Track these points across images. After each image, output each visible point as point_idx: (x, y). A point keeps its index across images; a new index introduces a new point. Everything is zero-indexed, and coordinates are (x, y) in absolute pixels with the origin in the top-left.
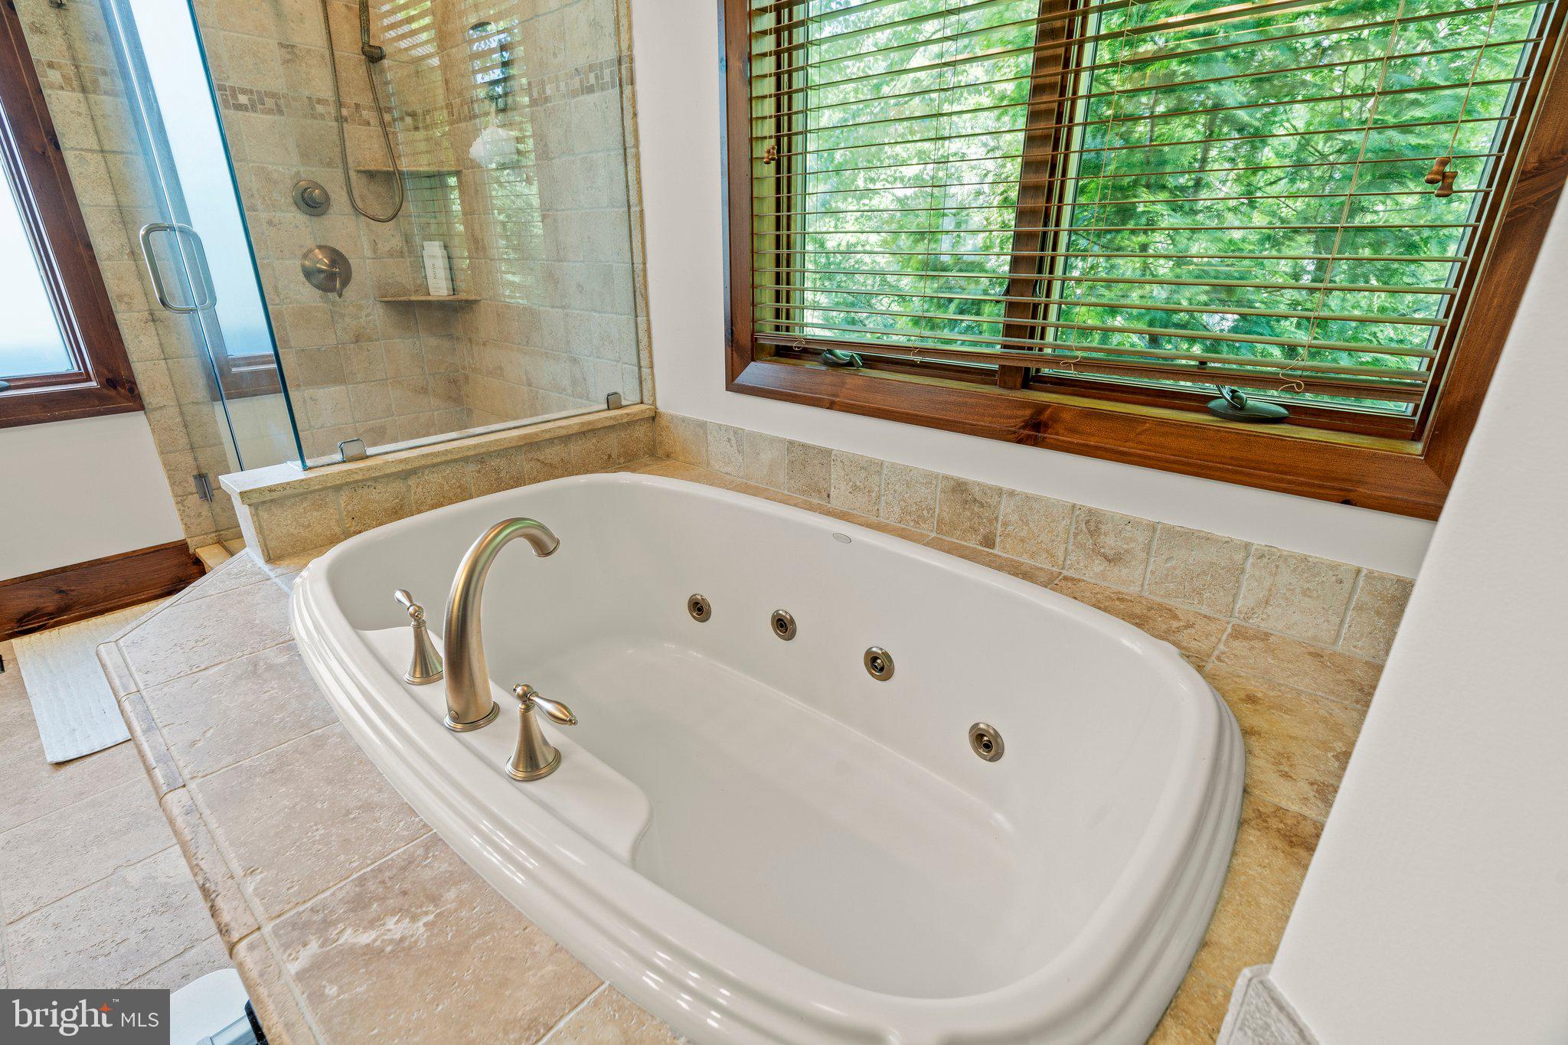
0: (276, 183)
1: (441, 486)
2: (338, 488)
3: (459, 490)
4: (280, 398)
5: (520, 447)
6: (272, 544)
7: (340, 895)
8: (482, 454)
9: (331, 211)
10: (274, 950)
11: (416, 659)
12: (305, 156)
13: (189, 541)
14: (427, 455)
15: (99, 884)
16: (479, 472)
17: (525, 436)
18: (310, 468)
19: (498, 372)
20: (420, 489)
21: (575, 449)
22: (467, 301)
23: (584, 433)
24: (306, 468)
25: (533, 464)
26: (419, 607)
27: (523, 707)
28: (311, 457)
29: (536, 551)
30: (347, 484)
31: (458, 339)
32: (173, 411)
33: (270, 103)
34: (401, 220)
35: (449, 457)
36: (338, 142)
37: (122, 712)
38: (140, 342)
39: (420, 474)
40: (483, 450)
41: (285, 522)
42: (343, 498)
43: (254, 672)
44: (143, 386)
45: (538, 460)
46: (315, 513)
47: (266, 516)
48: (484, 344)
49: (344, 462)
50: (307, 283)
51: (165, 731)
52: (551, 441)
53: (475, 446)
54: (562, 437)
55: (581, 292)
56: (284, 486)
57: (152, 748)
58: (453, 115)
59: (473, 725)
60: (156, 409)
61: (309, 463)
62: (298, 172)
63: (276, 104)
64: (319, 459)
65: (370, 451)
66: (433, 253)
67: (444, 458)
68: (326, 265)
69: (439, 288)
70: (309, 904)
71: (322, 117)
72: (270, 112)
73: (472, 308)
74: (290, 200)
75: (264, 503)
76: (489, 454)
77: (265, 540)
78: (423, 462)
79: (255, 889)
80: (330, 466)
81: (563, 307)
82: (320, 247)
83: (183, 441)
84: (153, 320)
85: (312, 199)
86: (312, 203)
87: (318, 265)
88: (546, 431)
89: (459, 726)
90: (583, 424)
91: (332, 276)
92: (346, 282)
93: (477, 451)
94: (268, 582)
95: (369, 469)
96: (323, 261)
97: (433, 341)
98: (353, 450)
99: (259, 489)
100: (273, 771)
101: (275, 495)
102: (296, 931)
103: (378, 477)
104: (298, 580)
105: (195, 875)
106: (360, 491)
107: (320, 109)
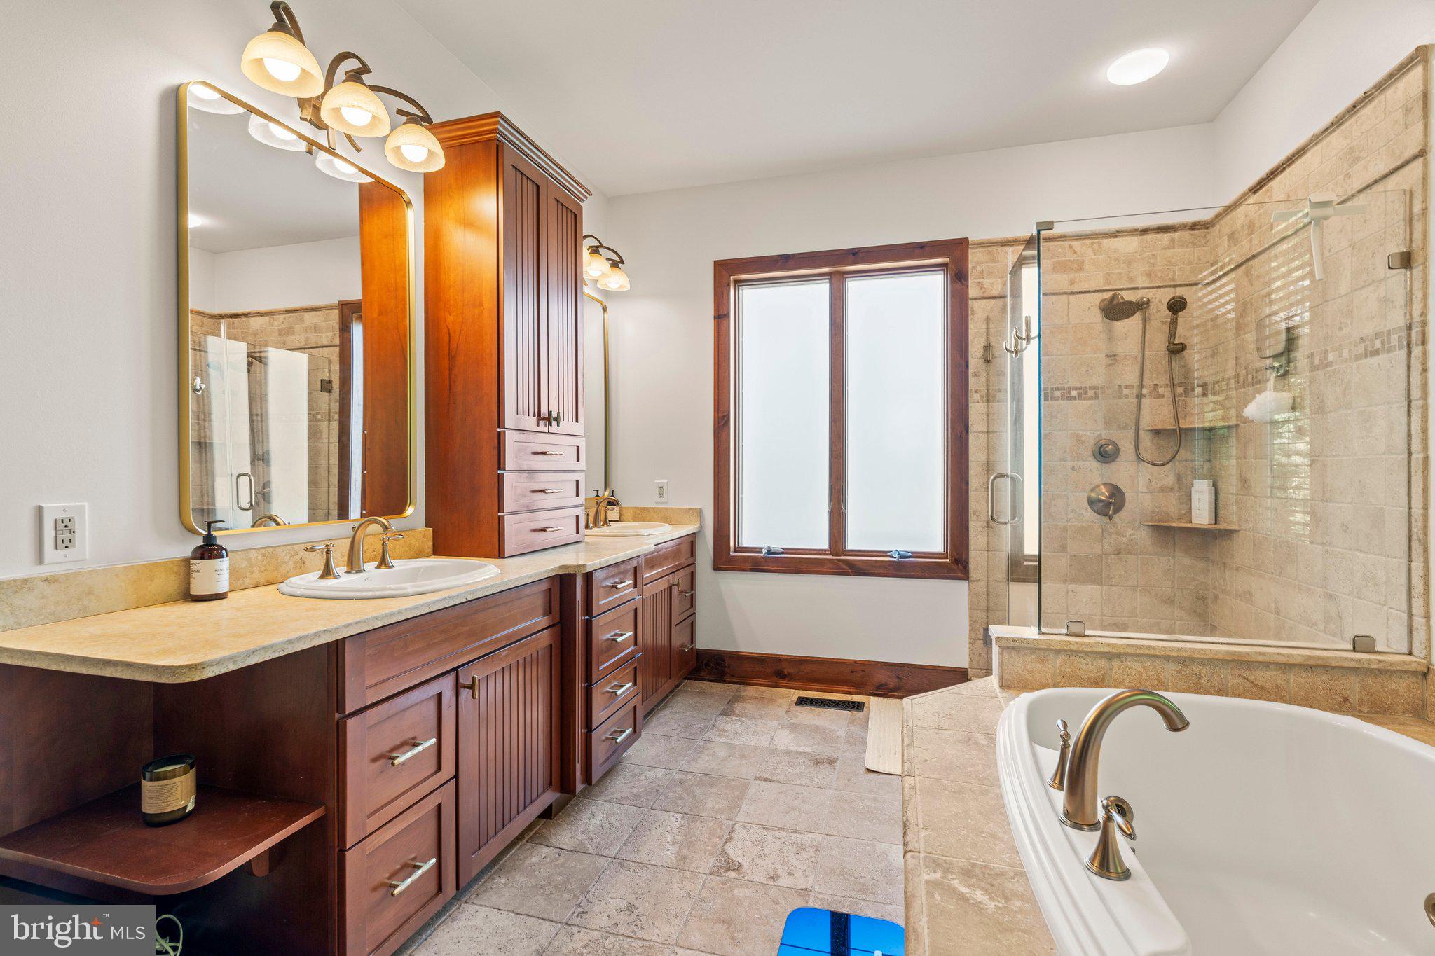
0: (1083, 442)
1: (1140, 674)
2: (1057, 652)
3: (1156, 682)
4: (1035, 586)
5: (1228, 661)
6: (1006, 676)
7: (960, 864)
8: (1185, 657)
9: (1118, 459)
10: (921, 864)
11: (1057, 770)
12: (1107, 423)
13: (969, 670)
14: (1132, 646)
15: (864, 841)
16: (1179, 672)
17: (1234, 653)
18: (1043, 634)
19: (1247, 596)
20: (1121, 671)
21: (1296, 680)
22: (1226, 531)
23: (1311, 667)
24: (1040, 633)
25: (1240, 680)
26: (1068, 734)
27: (1106, 816)
28: (1046, 626)
29: (1167, 726)
30: (1065, 651)
31: (1213, 562)
32: (983, 584)
33: (1091, 393)
34: (1177, 463)
35: (1151, 652)
36: (1135, 412)
37: (902, 732)
38: (978, 539)
39: (1123, 659)
40: (1185, 654)
41: (1019, 664)
42: (1059, 660)
43: (967, 742)
44: (972, 566)
45: (1247, 679)
46: (1038, 665)
47: (1007, 657)
48: (1237, 570)
49: (1067, 635)
50: (1089, 509)
51: (916, 749)
52: (1266, 665)
53: (1178, 649)
54: (1280, 664)
55: (1345, 532)
56: (1023, 640)
57: (908, 754)
58: (1238, 383)
59: (1078, 826)
60: (974, 581)
61: (1043, 630)
62: (1101, 434)
63: (1096, 394)
64: (1050, 629)
65: (1087, 633)
66: (1201, 492)
67: (1147, 652)
68: (1106, 497)
69: (1201, 516)
70: (944, 858)
71: (1127, 397)
72: (1091, 398)
73: (1230, 536)
74: (1090, 453)
75: (1008, 647)
76: (1192, 660)
77: (1002, 672)
78: (1127, 650)
79: (924, 836)
80: (1056, 635)
81: (1323, 544)
82: (1105, 484)
83: (984, 604)
84: (988, 527)
85: (1106, 452)
86: (1105, 454)
87: (1100, 497)
88: (1260, 654)
89: (1069, 822)
90: (1310, 657)
91: (1108, 505)
92: (1117, 511)
93: (1179, 654)
94: (996, 699)
95: (1083, 644)
96: (1104, 493)
97: (1188, 561)
98: (1075, 628)
99: (1007, 638)
100: (954, 792)
101: (1016, 644)
102: (935, 864)
103: (1089, 652)
104: (1012, 703)
105: (903, 816)
106: (1073, 658)
107: (1126, 392)
